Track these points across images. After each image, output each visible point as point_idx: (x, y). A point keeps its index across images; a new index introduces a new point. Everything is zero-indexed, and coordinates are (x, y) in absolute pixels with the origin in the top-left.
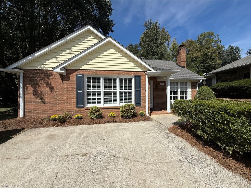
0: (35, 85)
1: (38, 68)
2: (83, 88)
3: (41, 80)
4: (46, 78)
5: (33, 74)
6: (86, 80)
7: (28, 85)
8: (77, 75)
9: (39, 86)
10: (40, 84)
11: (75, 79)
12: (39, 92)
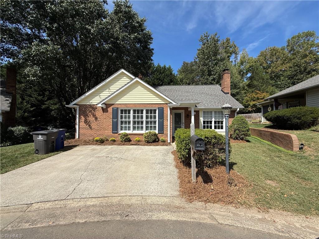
0: (86, 116)
1: (88, 104)
2: (117, 118)
3: (89, 112)
4: (92, 111)
5: (85, 108)
6: (120, 112)
7: (81, 116)
8: (113, 108)
9: (88, 117)
10: (88, 115)
11: (112, 111)
12: (88, 120)
